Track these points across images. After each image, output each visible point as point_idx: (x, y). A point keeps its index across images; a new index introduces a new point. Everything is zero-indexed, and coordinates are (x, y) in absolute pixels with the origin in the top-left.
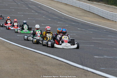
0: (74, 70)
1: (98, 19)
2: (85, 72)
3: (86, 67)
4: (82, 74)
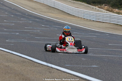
0: (38, 67)
1: (64, 15)
2: (49, 69)
3: (51, 64)
4: (46, 71)
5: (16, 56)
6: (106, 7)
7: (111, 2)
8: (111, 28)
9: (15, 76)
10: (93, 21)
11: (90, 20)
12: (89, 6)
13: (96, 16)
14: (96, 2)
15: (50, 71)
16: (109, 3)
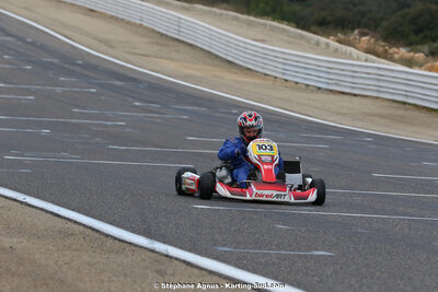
0: (117, 252)
1: (212, 68)
2: (157, 261)
3: (164, 242)
4: (146, 268)
5: (39, 211)
6: (364, 38)
7: (385, 24)
8: (381, 116)
9: (36, 286)
10: (319, 88)
11: (307, 85)
12: (302, 37)
13: (328, 73)
14: (329, 23)
15: (162, 267)
16: (376, 27)
